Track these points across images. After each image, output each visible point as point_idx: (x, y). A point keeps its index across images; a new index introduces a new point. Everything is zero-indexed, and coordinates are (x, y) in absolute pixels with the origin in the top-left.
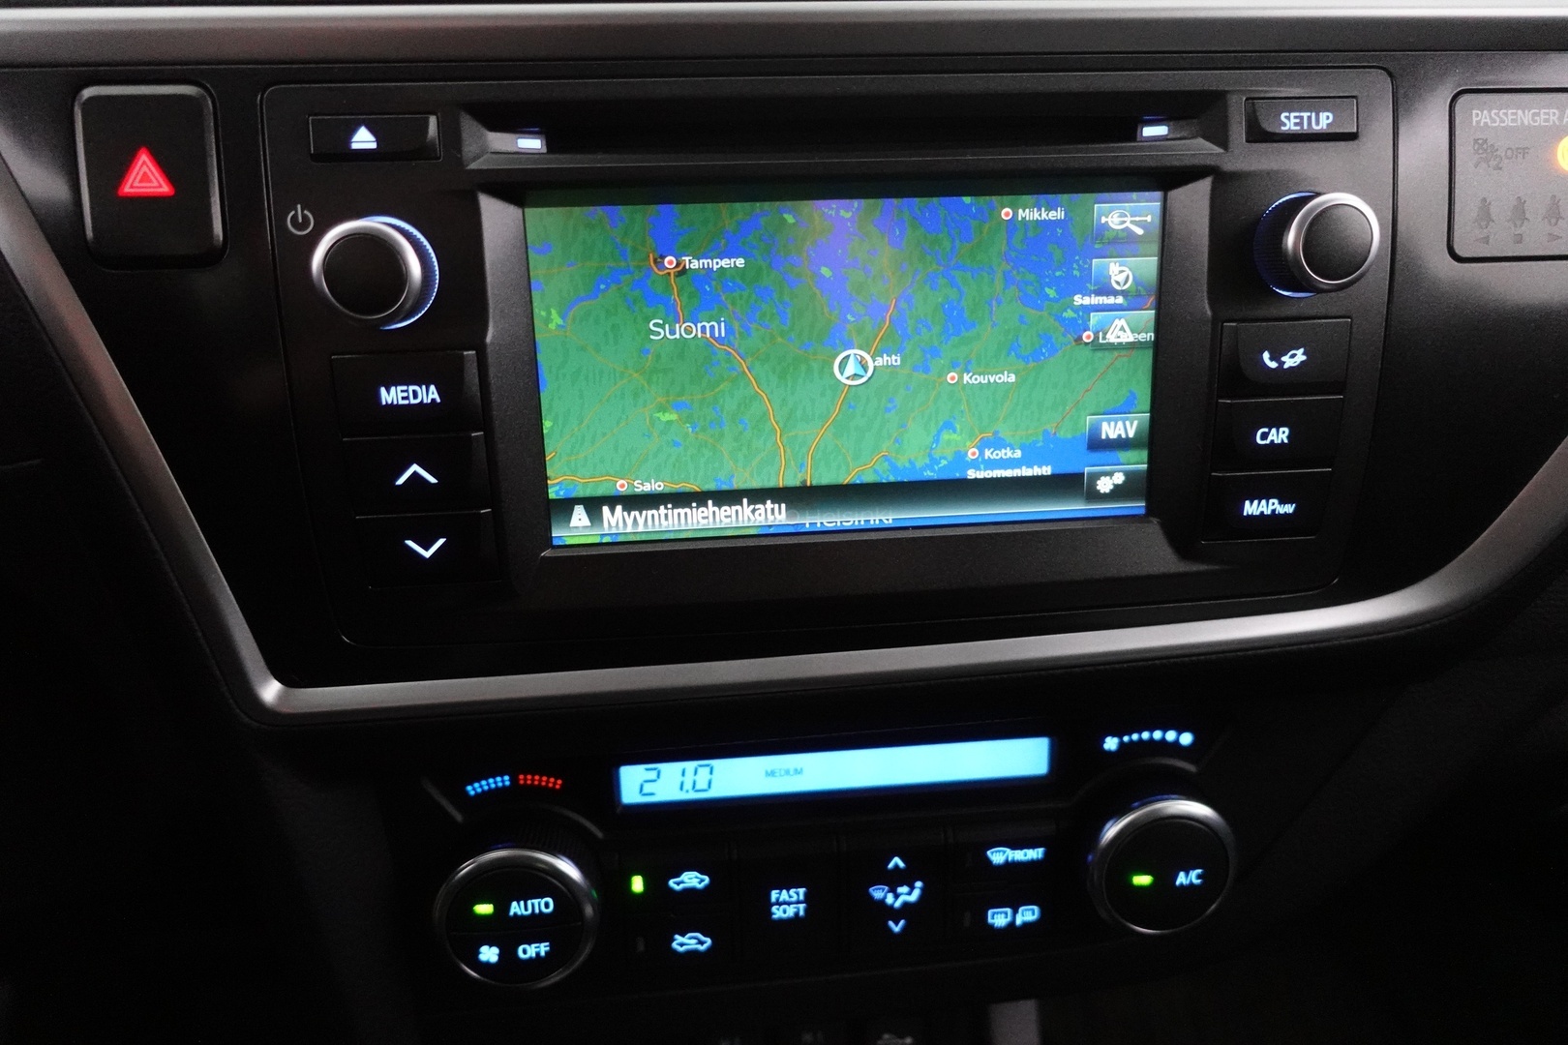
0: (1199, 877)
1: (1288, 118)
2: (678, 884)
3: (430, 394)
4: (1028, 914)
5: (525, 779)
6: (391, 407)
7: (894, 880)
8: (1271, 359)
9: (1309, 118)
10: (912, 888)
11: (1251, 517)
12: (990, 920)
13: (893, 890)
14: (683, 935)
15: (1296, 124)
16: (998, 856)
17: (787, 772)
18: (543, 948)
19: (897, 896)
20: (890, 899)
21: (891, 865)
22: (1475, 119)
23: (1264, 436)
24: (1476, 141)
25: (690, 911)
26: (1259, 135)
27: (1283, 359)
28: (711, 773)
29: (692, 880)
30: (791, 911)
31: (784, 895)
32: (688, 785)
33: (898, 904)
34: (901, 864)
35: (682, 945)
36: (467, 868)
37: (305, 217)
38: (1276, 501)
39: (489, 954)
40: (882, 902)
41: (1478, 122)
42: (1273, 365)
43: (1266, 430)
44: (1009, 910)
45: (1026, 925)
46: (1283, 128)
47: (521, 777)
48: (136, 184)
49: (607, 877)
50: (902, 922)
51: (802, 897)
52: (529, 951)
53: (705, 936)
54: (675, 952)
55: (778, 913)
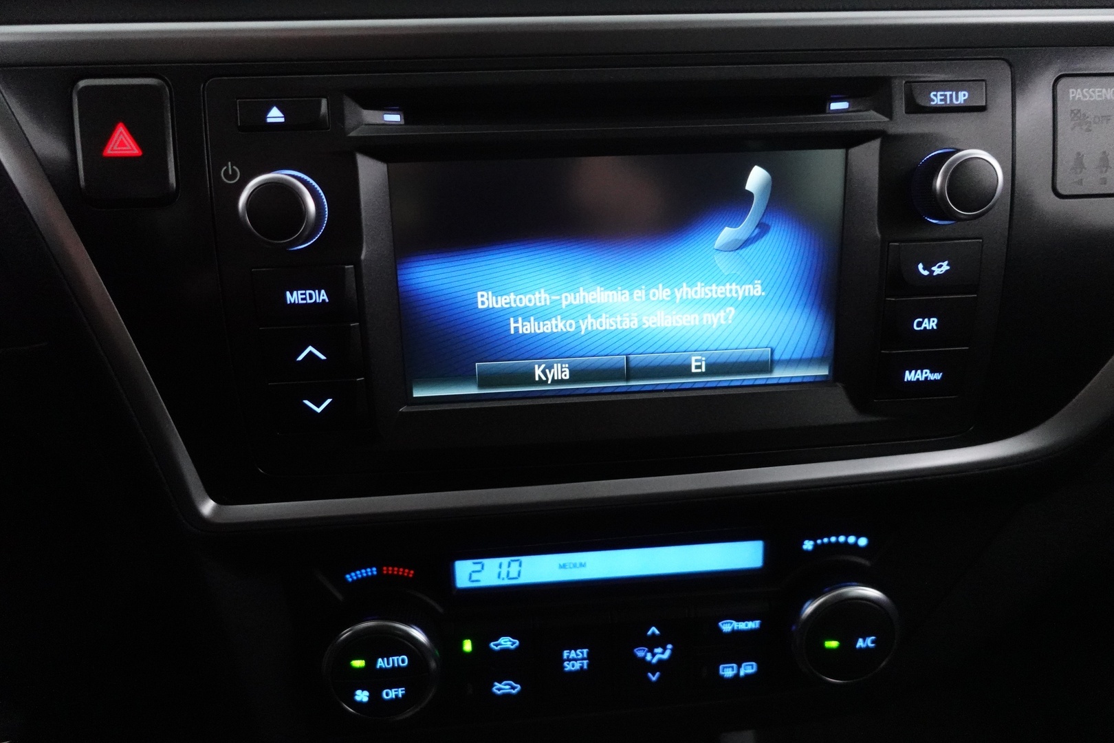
0: (873, 642)
1: (936, 96)
2: (497, 645)
3: (322, 296)
4: (748, 669)
5: (388, 570)
6: (294, 305)
7: (652, 643)
8: (924, 269)
9: (951, 96)
10: (665, 649)
11: (910, 382)
12: (721, 673)
13: (651, 651)
14: (500, 683)
15: (941, 100)
16: (727, 626)
17: (575, 566)
18: (400, 692)
19: (654, 655)
20: (649, 657)
21: (650, 633)
22: (1071, 96)
23: (919, 324)
24: (1072, 111)
25: (505, 665)
26: (916, 108)
27: (933, 268)
28: (520, 565)
29: (506, 642)
30: (577, 665)
31: (573, 654)
32: (504, 575)
33: (654, 661)
34: (657, 632)
35: (499, 689)
36: (346, 634)
37: (233, 170)
38: (928, 371)
39: (362, 696)
40: (644, 659)
41: (1074, 97)
42: (926, 273)
43: (921, 320)
44: (735, 666)
45: (747, 676)
46: (932, 103)
47: (385, 568)
48: (115, 148)
49: (445, 639)
50: (658, 674)
51: (585, 656)
52: (391, 694)
53: (516, 683)
54: (494, 694)
55: (568, 667)
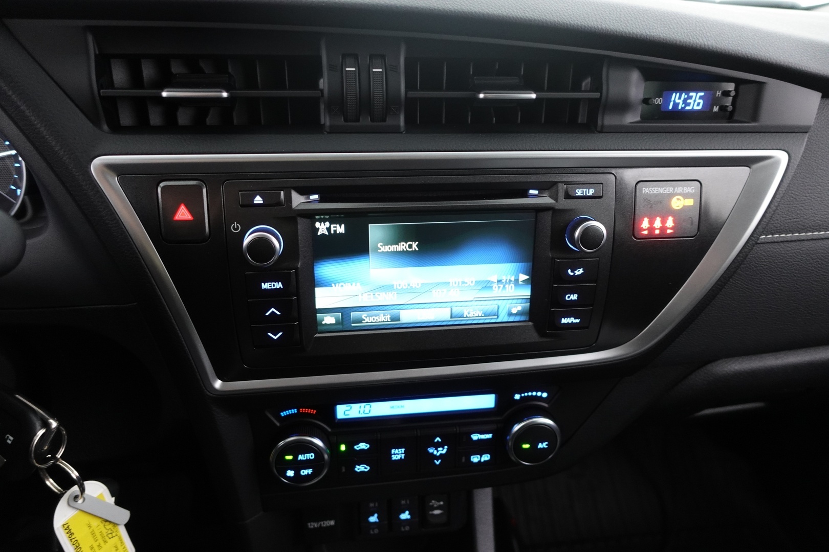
0: (546, 445)
1: (578, 191)
2: (358, 447)
3: (279, 285)
4: (486, 457)
5: (302, 410)
6: (265, 289)
7: (437, 446)
8: (571, 272)
9: (586, 191)
10: (443, 448)
11: (564, 324)
12: (472, 460)
13: (437, 449)
14: (359, 465)
15: (581, 193)
16: (475, 437)
17: (398, 407)
18: (310, 471)
19: (438, 451)
20: (435, 452)
21: (436, 441)
22: (643, 191)
23: (569, 297)
24: (644, 198)
25: (362, 457)
26: (568, 196)
27: (575, 272)
28: (370, 407)
29: (363, 446)
30: (399, 457)
31: (397, 451)
32: (362, 412)
33: (438, 454)
34: (440, 440)
35: (359, 469)
36: (281, 443)
37: (237, 226)
38: (573, 318)
39: (290, 473)
40: (432, 454)
41: (645, 192)
42: (572, 274)
43: (569, 295)
44: (479, 456)
45: (485, 461)
46: (577, 195)
47: (301, 409)
48: (180, 216)
49: (332, 446)
50: (440, 461)
51: (403, 452)
52: (305, 472)
53: (367, 466)
54: (356, 472)
55: (394, 458)
